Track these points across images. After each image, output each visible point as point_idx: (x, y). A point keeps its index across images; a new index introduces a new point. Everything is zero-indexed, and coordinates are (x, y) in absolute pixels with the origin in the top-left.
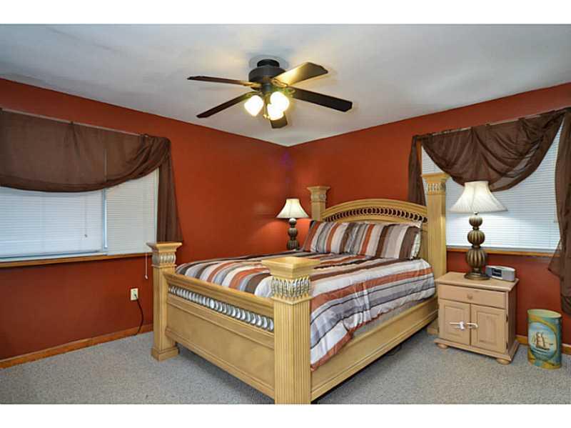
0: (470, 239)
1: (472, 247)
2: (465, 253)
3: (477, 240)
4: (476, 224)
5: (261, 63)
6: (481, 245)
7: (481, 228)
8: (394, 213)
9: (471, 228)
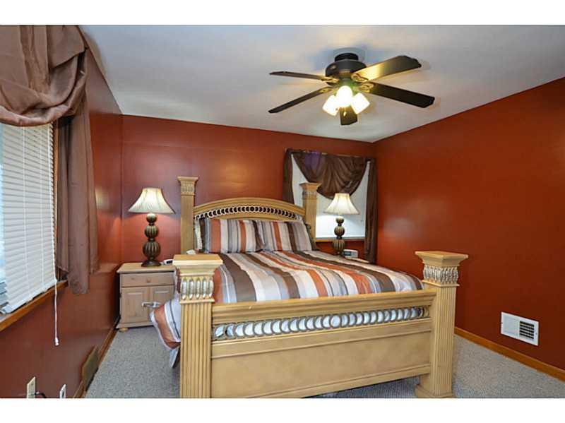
0: (336, 233)
1: (337, 238)
2: (332, 242)
3: (339, 233)
4: (340, 222)
5: (338, 58)
6: (343, 236)
7: (343, 225)
8: (280, 213)
9: (337, 224)
